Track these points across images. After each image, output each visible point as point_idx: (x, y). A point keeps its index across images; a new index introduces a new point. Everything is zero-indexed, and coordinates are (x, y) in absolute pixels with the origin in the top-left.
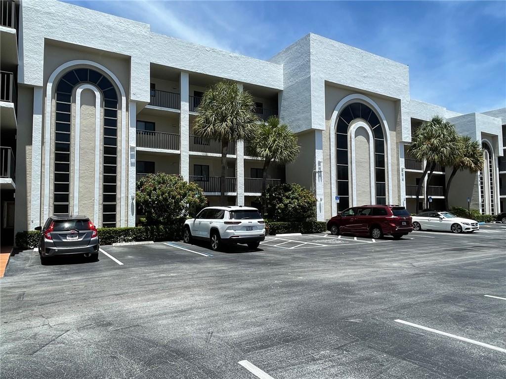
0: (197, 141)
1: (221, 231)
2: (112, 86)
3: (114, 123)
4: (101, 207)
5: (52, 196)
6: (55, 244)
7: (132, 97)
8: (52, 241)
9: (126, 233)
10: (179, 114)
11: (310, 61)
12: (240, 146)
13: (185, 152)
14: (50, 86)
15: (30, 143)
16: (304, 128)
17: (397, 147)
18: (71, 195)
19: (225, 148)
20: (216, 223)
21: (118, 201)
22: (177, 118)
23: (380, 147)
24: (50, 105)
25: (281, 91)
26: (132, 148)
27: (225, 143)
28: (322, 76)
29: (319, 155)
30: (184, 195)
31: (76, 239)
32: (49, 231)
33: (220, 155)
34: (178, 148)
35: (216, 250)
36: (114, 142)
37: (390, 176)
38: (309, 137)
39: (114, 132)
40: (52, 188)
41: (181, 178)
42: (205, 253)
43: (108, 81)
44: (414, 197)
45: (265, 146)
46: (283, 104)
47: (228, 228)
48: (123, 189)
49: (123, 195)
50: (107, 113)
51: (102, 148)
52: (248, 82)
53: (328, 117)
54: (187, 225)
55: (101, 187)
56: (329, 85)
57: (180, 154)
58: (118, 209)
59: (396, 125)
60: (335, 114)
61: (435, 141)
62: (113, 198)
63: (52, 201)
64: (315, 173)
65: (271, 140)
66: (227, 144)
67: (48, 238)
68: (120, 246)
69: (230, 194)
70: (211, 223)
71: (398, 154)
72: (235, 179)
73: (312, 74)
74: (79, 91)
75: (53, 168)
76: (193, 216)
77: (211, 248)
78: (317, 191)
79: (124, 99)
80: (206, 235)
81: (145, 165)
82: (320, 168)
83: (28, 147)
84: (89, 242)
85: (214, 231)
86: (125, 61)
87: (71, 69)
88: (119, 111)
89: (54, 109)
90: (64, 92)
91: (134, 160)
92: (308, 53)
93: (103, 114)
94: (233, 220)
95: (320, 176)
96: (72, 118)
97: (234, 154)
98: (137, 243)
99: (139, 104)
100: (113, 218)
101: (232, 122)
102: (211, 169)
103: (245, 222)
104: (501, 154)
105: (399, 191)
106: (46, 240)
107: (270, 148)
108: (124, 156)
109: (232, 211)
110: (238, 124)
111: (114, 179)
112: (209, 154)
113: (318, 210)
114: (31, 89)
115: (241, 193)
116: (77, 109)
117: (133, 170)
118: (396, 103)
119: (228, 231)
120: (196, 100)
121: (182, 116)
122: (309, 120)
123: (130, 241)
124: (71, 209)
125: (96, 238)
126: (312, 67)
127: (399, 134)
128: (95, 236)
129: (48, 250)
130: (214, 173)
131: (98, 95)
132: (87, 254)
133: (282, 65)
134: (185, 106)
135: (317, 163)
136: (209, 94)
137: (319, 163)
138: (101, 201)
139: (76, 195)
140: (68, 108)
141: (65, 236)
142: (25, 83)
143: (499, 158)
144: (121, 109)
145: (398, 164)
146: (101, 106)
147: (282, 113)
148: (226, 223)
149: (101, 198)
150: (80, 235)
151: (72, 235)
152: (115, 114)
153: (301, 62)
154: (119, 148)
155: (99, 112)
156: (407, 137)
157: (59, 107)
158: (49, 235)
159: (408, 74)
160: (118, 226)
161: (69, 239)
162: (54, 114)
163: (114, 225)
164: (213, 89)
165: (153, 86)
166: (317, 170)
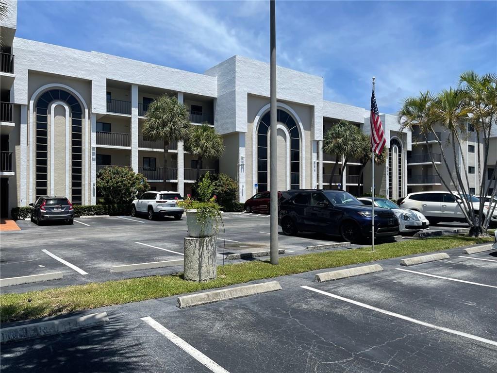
0: (145, 139)
1: (154, 207)
2: (77, 102)
3: (80, 130)
4: (71, 190)
6: (47, 213)
7: (93, 111)
8: (45, 211)
9: (89, 210)
10: (130, 118)
11: (235, 78)
12: (181, 144)
13: (135, 148)
14: (32, 102)
15: (19, 144)
16: (231, 131)
17: (311, 145)
18: (48, 182)
19: (167, 146)
20: (152, 202)
21: (83, 187)
22: (128, 121)
23: (295, 145)
24: (32, 117)
25: (216, 98)
26: (93, 148)
27: (166, 143)
28: (245, 89)
29: (242, 152)
30: (133, 184)
31: (60, 210)
32: (43, 205)
33: (163, 150)
34: (129, 145)
35: (151, 220)
36: (80, 143)
37: (304, 168)
38: (234, 139)
39: (80, 136)
40: (35, 177)
41: (131, 169)
42: (142, 221)
43: (75, 99)
45: (197, 145)
47: (158, 205)
48: (87, 178)
49: (87, 182)
50: (74, 122)
51: (71, 148)
53: (250, 120)
54: (134, 204)
55: (71, 176)
57: (131, 150)
58: (83, 192)
59: (310, 126)
60: (257, 118)
61: (340, 140)
62: (80, 185)
63: (35, 186)
64: (239, 166)
65: (202, 142)
66: (169, 141)
68: (86, 218)
69: (172, 181)
70: (148, 202)
71: (311, 150)
72: (177, 170)
73: (237, 88)
74: (53, 106)
75: (35, 163)
76: (139, 198)
77: (148, 219)
78: (240, 179)
79: (87, 111)
80: (145, 210)
81: (103, 158)
82: (242, 162)
83: (17, 147)
84: (68, 213)
85: (150, 207)
86: (88, 83)
87: (47, 90)
88: (83, 120)
89: (35, 120)
90: (42, 107)
91: (95, 157)
92: (234, 72)
93: (71, 123)
94: (162, 200)
95: (243, 168)
96: (48, 127)
97: (176, 149)
98: (97, 216)
99: (97, 115)
100: (80, 198)
101: (171, 129)
102: (157, 161)
104: (410, 148)
105: (311, 180)
106: (41, 211)
107: (202, 148)
108: (87, 154)
109: (161, 195)
110: (175, 129)
111: (80, 171)
112: (155, 150)
113: (240, 194)
114: (19, 106)
115: (181, 181)
116: (52, 119)
117: (94, 164)
118: (311, 108)
119: (158, 207)
120: (144, 106)
121: (133, 120)
122: (234, 124)
123: (93, 215)
124: (48, 192)
125: (73, 210)
126: (237, 82)
127: (313, 135)
128: (71, 209)
129: (43, 217)
130: (159, 165)
131: (67, 108)
132: (67, 220)
133: (217, 77)
134: (135, 111)
135: (240, 158)
136: (153, 105)
137: (242, 158)
138: (71, 187)
139: (52, 182)
140: (45, 119)
141: (53, 208)
142: (15, 103)
144: (84, 118)
146: (70, 116)
148: (157, 202)
149: (71, 184)
150: (62, 208)
151: (57, 208)
152: (80, 123)
154: (83, 148)
155: (68, 120)
156: (319, 135)
157: (38, 118)
158: (43, 208)
159: (322, 85)
160: (83, 205)
162: (35, 124)
163: (81, 204)
164: (157, 101)
166: (240, 163)
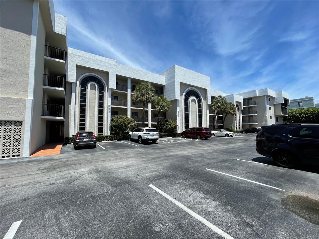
0: (134, 103)
1: (142, 137)
2: (102, 83)
3: (103, 96)
4: (97, 128)
5: (79, 123)
6: (80, 142)
7: (110, 87)
8: (78, 141)
9: (107, 138)
10: (127, 93)
11: (175, 75)
12: (150, 105)
13: (129, 107)
14: (78, 82)
15: (71, 104)
16: (173, 99)
17: (206, 106)
18: (86, 123)
19: (144, 106)
20: (140, 134)
21: (104, 126)
22: (126, 95)
23: (200, 106)
24: (78, 90)
25: (165, 85)
26: (109, 106)
27: (144, 104)
28: (179, 80)
29: (178, 109)
30: (129, 123)
31: (88, 140)
32: (78, 137)
33: (142, 109)
34: (126, 106)
35: (141, 144)
36: (103, 103)
37: (204, 117)
38: (175, 102)
39: (103, 100)
40: (79, 120)
41: (127, 117)
42: (136, 145)
43: (101, 81)
44: (212, 124)
45: (159, 105)
46: (165, 90)
47: (145, 136)
48: (106, 121)
49: (106, 123)
50: (100, 93)
51: (98, 106)
52: (153, 82)
53: (181, 95)
54: (130, 134)
55: (98, 120)
56: (182, 84)
57: (127, 108)
58: (104, 128)
59: (206, 98)
60: (184, 94)
61: (219, 104)
62: (102, 124)
63: (79, 125)
64: (177, 115)
65: (161, 103)
66: (145, 105)
67: (77, 139)
68: (104, 142)
69: (146, 123)
70: (139, 133)
71: (206, 108)
72: (148, 118)
73: (176, 80)
74: (89, 84)
75: (79, 113)
76: (132, 131)
77: (139, 143)
78: (178, 122)
79: (106, 88)
80: (137, 138)
81: (114, 112)
83: (69, 105)
84: (93, 141)
85: (140, 136)
86: (107, 74)
87: (86, 76)
88: (104, 92)
89: (80, 91)
90: (84, 85)
91: (110, 110)
92: (174, 72)
93: (98, 93)
94: (147, 133)
95: (178, 116)
96: (87, 95)
97: (147, 108)
98: (111, 141)
99: (112, 89)
100: (102, 132)
101: (147, 97)
102: (139, 114)
103: (151, 133)
104: (243, 109)
105: (207, 122)
106: (76, 140)
107: (161, 106)
108: (106, 109)
109: (146, 129)
110: (149, 97)
111: (102, 117)
112: (138, 108)
113: (178, 129)
114: (71, 83)
115: (150, 123)
116: (89, 91)
117: (109, 114)
118: (206, 90)
119: (145, 137)
120: (133, 88)
121: (128, 94)
122: (175, 96)
123: (108, 140)
124: (86, 128)
125: (96, 139)
126: (176, 77)
127: (207, 102)
128: (95, 139)
129: (77, 144)
130: (140, 115)
131: (96, 86)
132: (92, 145)
133: (165, 76)
134: (129, 90)
135: (177, 112)
136: (138, 86)
137: (178, 112)
138: (97, 126)
139: (88, 123)
140: (85, 91)
141: (83, 139)
142: (69, 81)
143: (242, 110)
144: (105, 91)
145: (206, 112)
146: (98, 90)
147: (165, 93)
148: (144, 134)
149: (97, 124)
150: (89, 138)
151: (86, 138)
152: (103, 93)
153: (171, 75)
154: (104, 106)
155: (97, 92)
156: (210, 102)
157: (82, 90)
158: (77, 138)
159: (210, 80)
160: (104, 135)
161: (85, 140)
162: (80, 93)
163: (102, 135)
164: (140, 85)
165: (117, 83)
166: (178, 114)
